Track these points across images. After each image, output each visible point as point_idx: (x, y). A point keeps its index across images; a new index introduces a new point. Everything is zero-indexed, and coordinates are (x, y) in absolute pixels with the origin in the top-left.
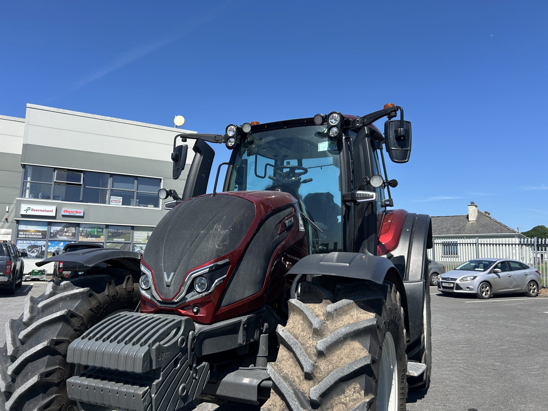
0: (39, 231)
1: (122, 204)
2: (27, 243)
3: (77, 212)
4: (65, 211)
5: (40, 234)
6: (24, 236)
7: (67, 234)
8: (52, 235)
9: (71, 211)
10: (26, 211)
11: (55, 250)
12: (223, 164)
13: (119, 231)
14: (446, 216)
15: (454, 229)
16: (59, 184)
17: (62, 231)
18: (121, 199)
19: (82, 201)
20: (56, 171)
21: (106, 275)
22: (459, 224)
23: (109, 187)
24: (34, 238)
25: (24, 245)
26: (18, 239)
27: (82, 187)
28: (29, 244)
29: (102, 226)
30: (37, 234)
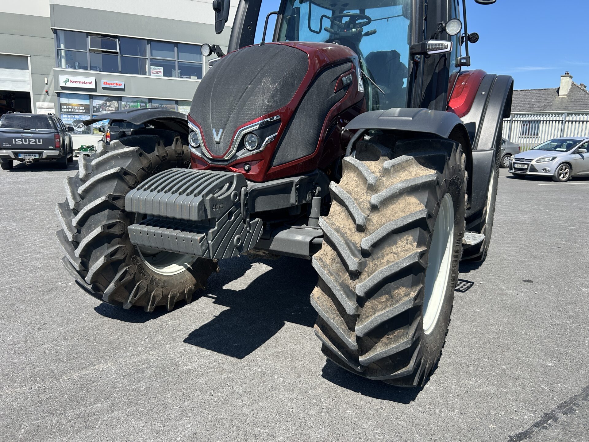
0: (82, 105)
1: (164, 76)
2: (72, 118)
3: (117, 84)
4: (104, 83)
5: (83, 108)
6: (68, 110)
7: (110, 109)
8: (95, 109)
9: (111, 83)
10: (65, 83)
11: (100, 125)
12: (272, 14)
13: (163, 106)
14: (532, 90)
15: (539, 105)
16: (94, 52)
17: (104, 105)
18: (161, 69)
19: (121, 72)
20: (89, 36)
21: (155, 135)
22: (546, 99)
23: (148, 56)
24: (77, 112)
25: (68, 119)
26: (61, 113)
27: (119, 55)
28: (73, 118)
29: (145, 100)
30: (80, 108)
